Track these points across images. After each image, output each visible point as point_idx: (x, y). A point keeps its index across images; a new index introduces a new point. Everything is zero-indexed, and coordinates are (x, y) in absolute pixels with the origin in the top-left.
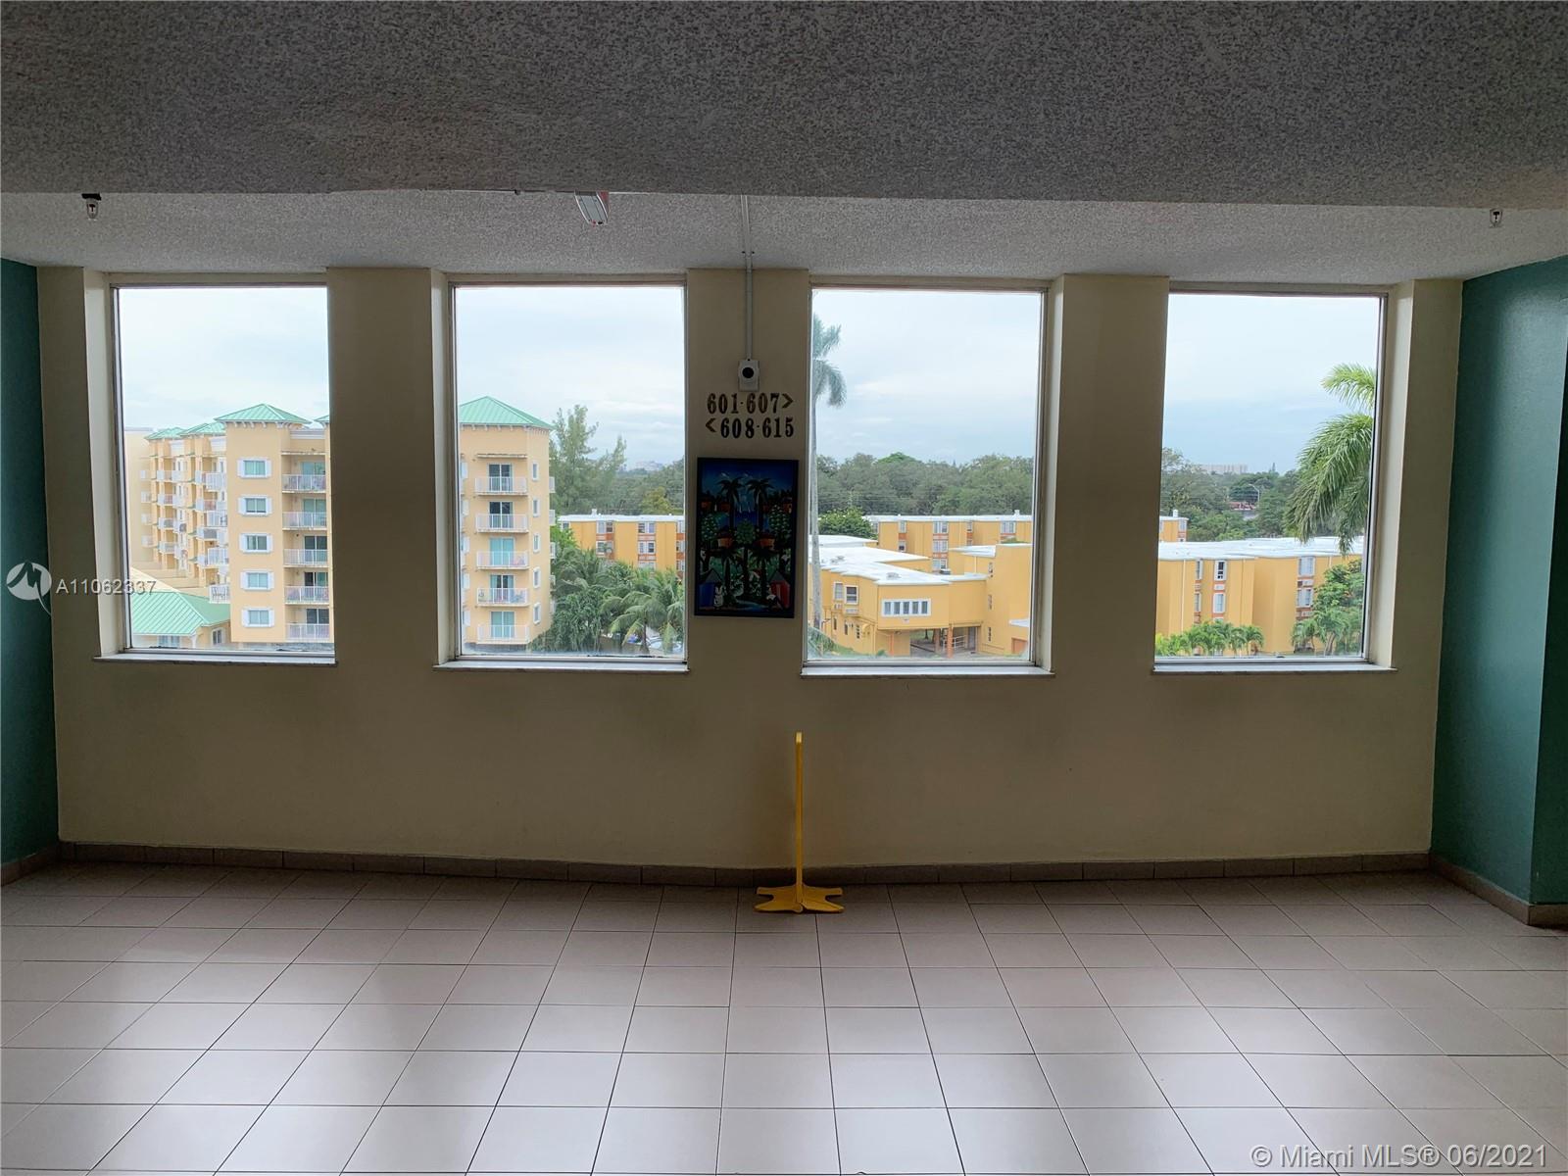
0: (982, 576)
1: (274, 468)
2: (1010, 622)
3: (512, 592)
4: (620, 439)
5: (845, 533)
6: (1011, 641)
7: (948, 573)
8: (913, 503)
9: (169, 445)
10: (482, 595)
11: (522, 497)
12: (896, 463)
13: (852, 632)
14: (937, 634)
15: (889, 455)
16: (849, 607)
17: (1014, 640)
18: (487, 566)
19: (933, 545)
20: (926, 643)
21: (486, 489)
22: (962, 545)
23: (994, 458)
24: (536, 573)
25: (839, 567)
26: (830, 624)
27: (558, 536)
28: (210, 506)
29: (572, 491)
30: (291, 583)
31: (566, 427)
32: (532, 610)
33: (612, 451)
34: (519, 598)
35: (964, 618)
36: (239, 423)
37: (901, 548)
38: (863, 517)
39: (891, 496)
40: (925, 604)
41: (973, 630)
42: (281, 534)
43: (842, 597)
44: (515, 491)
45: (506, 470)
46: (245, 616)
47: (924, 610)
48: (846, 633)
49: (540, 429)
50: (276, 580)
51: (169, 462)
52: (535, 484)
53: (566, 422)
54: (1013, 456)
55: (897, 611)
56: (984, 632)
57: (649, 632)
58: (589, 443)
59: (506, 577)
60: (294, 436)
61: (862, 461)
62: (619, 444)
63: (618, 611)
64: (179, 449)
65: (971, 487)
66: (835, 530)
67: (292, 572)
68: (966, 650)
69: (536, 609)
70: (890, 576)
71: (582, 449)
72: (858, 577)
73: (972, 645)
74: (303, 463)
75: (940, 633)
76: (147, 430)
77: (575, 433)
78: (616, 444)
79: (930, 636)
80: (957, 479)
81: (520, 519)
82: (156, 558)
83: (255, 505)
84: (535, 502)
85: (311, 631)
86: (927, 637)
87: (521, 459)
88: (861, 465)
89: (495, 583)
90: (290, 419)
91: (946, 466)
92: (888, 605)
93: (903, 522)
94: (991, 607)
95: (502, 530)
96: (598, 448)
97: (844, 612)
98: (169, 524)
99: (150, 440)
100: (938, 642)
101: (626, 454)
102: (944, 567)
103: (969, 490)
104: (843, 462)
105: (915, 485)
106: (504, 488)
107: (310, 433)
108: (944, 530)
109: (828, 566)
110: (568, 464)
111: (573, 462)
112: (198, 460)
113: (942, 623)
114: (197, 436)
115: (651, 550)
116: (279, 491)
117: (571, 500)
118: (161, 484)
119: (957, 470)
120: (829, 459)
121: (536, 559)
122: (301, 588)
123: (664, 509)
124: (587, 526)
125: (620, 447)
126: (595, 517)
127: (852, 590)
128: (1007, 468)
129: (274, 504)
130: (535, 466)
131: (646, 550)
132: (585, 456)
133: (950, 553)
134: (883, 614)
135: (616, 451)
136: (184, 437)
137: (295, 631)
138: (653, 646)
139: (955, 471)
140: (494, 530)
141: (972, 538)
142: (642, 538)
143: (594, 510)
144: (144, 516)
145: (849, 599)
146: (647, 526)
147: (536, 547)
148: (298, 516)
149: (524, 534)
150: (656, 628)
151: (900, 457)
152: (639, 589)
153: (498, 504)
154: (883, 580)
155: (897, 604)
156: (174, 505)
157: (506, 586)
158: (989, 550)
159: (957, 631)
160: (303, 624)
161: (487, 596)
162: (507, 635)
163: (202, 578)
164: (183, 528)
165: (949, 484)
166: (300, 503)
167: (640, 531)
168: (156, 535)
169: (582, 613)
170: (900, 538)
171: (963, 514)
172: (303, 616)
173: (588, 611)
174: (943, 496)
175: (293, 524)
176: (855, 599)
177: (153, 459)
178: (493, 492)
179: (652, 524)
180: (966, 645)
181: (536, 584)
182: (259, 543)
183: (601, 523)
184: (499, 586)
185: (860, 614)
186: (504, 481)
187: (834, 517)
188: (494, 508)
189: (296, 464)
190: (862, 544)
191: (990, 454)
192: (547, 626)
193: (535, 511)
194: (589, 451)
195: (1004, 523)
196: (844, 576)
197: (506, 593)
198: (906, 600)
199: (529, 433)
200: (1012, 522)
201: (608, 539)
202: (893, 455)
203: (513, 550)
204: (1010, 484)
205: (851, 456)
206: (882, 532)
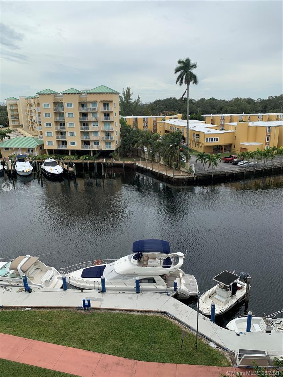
0: (233, 131)
1: (51, 106)
2: (241, 143)
3: (110, 137)
4: (139, 96)
5: (197, 120)
6: (240, 148)
7: (224, 130)
8: (215, 111)
9: (30, 100)
10: (103, 138)
11: (112, 112)
12: (211, 100)
13: (197, 146)
14: (220, 147)
15: (209, 98)
16: (197, 140)
17: (241, 148)
18: (104, 130)
19: (220, 122)
20: (217, 149)
21: (103, 110)
22: (228, 123)
23: (238, 98)
24: (116, 132)
25: (194, 129)
26: (191, 145)
27: (123, 122)
28: (39, 116)
29: (127, 110)
30: (57, 135)
31: (125, 93)
32: (115, 141)
33: (137, 99)
34: (112, 138)
35: (228, 142)
36: (42, 94)
37: (212, 123)
38: (202, 115)
39: (209, 109)
40: (217, 139)
41: (230, 146)
42: (54, 123)
43: (195, 137)
44: (110, 110)
45: (108, 105)
46: (47, 143)
47: (217, 141)
48: (196, 146)
49: (116, 94)
50: (54, 134)
51: (30, 105)
52: (115, 108)
53: (125, 92)
54: (243, 98)
55: (210, 141)
56: (233, 146)
57: (144, 147)
58: (131, 97)
59: (109, 133)
60: (56, 97)
61: (202, 100)
62: (139, 97)
63: (136, 142)
64: (32, 101)
65: (231, 106)
66: (194, 119)
67: (57, 132)
68: (228, 151)
69: (117, 141)
70: (208, 131)
71: (130, 99)
72: (199, 132)
73: (230, 150)
74: (58, 104)
75: (221, 147)
76: (25, 97)
77: (128, 95)
78: (138, 97)
79: (218, 147)
80: (228, 104)
81: (112, 118)
82: (30, 128)
83: (47, 115)
84: (115, 113)
85: (63, 147)
86: (217, 147)
87: (111, 102)
88: (202, 101)
89: (106, 135)
90: (55, 93)
91: (225, 101)
92: (207, 139)
93: (212, 116)
94: (235, 139)
95: (107, 121)
96: (133, 98)
97: (195, 141)
98: (31, 120)
99: (26, 99)
100: (220, 149)
101: (140, 100)
102: (223, 128)
103: (231, 107)
104: (197, 100)
105: (216, 106)
106: (107, 110)
107: (59, 96)
108: (224, 118)
109: (192, 129)
110: (126, 103)
111: (127, 102)
112: (36, 104)
113: (222, 144)
114: (35, 98)
115: (147, 125)
116: (53, 111)
117: (127, 112)
118: (29, 110)
119: (228, 102)
120: (193, 100)
121: (116, 128)
122: (60, 136)
123: (150, 114)
124: (130, 119)
125: (139, 98)
126: (133, 117)
127: (198, 135)
128: (241, 101)
129: (52, 115)
130: (115, 103)
131: (145, 125)
132: (130, 101)
133: (225, 125)
134: (206, 142)
135: (138, 99)
136: (33, 98)
137: (59, 147)
138: (145, 150)
139: (227, 102)
140: (105, 121)
141: (231, 121)
142: (144, 122)
143: (133, 115)
144: (26, 118)
145: (197, 138)
146: (146, 119)
147: (116, 125)
148: (58, 118)
149: (113, 122)
150: (146, 146)
151: (212, 99)
152: (142, 136)
153: (106, 114)
154: (206, 132)
155: (210, 139)
156: (32, 115)
157: (109, 135)
158: (235, 124)
159: (226, 146)
160: (61, 145)
161: (104, 138)
162: (109, 148)
163: (39, 133)
164: (34, 121)
165: (225, 106)
166: (58, 115)
167: (144, 120)
168: (29, 123)
169: (127, 142)
170: (211, 120)
171: (229, 114)
172: (61, 143)
173: (129, 142)
174: (224, 109)
175: (57, 120)
176: (198, 137)
177: (27, 104)
178: (104, 111)
179: (147, 118)
180: (228, 150)
181: (116, 135)
182: (49, 125)
183: (134, 118)
184: (107, 135)
185: (200, 141)
186: (107, 108)
187: (194, 115)
188: (105, 115)
189: (56, 104)
190: (201, 123)
191: (237, 97)
192: (119, 145)
193: (115, 116)
194: (131, 99)
195: (240, 116)
196: (196, 131)
197: (109, 137)
198: (212, 138)
199: (113, 95)
200: (242, 116)
201: (136, 122)
202: (211, 98)
203: (110, 126)
204: (242, 105)
205: (199, 99)
206: (207, 119)
